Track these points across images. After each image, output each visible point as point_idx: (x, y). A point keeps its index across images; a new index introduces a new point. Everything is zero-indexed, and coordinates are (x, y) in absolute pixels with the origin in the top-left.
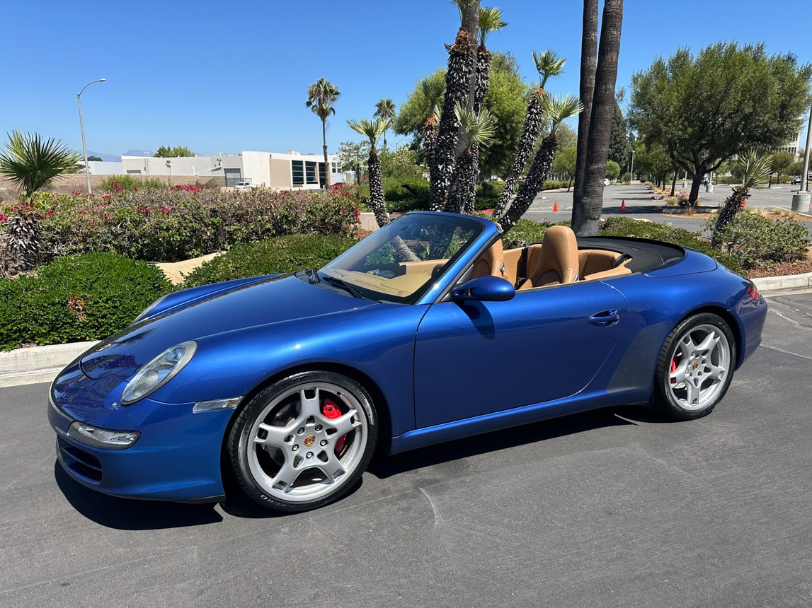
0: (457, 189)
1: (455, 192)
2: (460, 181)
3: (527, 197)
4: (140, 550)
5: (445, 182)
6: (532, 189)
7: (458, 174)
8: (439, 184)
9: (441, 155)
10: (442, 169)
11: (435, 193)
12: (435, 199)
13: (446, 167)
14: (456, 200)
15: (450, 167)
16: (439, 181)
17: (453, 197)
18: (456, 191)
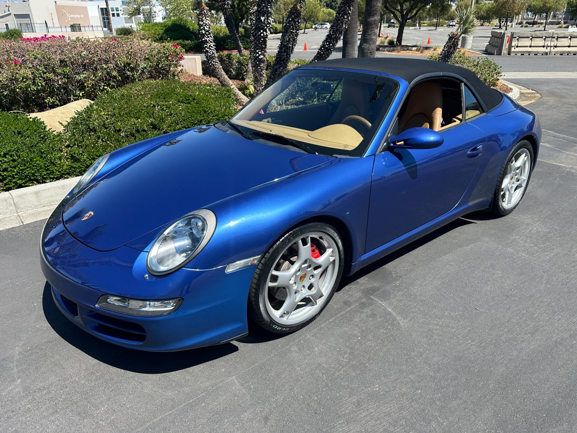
0: (289, 39)
1: (287, 42)
2: (292, 32)
3: (331, 45)
4: (187, 390)
5: (266, 32)
6: (335, 38)
7: (290, 26)
8: (262, 33)
9: (263, 8)
10: (264, 20)
11: (258, 41)
12: (259, 46)
13: (268, 19)
14: (287, 49)
15: (270, 18)
16: (262, 31)
17: (285, 46)
18: (289, 41)
